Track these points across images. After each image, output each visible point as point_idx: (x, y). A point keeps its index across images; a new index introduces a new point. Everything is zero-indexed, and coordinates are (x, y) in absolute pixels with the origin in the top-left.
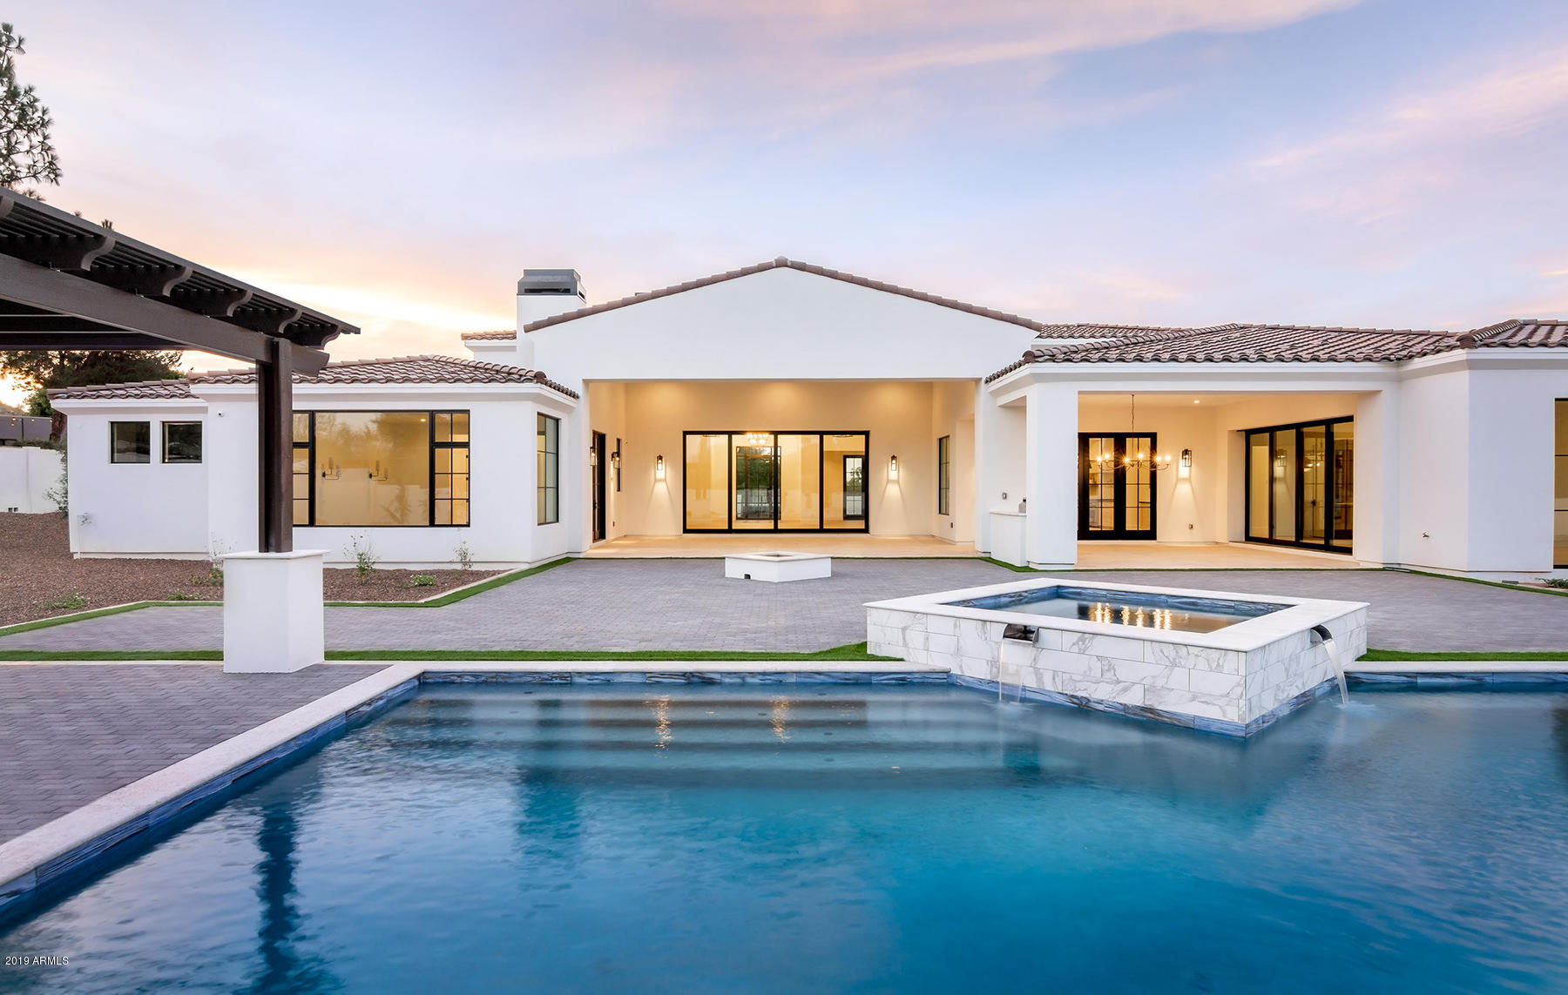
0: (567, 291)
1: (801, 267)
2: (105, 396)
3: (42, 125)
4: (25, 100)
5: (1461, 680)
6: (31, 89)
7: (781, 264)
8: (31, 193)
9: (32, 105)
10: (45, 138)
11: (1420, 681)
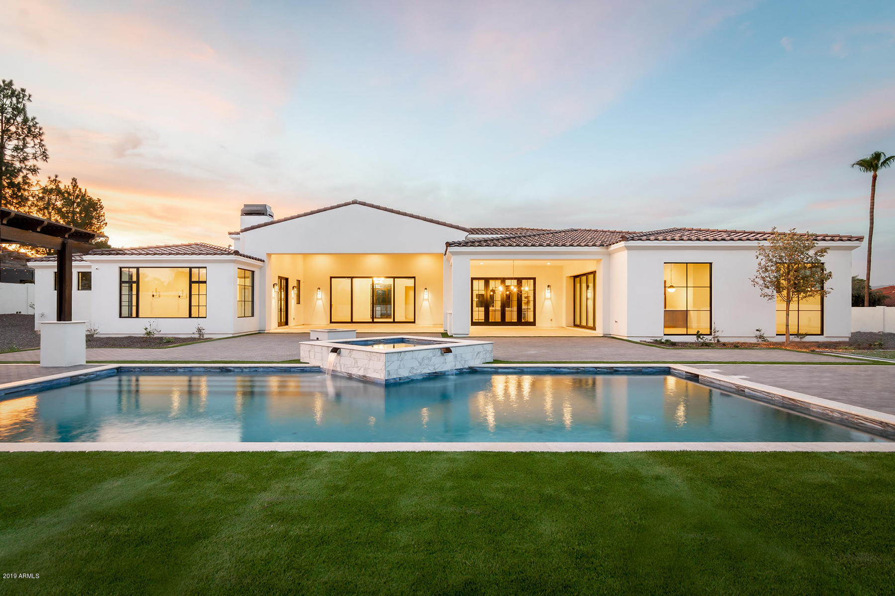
0: (263, 214)
1: (364, 204)
2: (51, 261)
3: (39, 135)
4: (31, 124)
5: (515, 370)
6: (34, 118)
7: (355, 202)
8: (34, 166)
9: (34, 126)
10: (41, 140)
11: (500, 370)
